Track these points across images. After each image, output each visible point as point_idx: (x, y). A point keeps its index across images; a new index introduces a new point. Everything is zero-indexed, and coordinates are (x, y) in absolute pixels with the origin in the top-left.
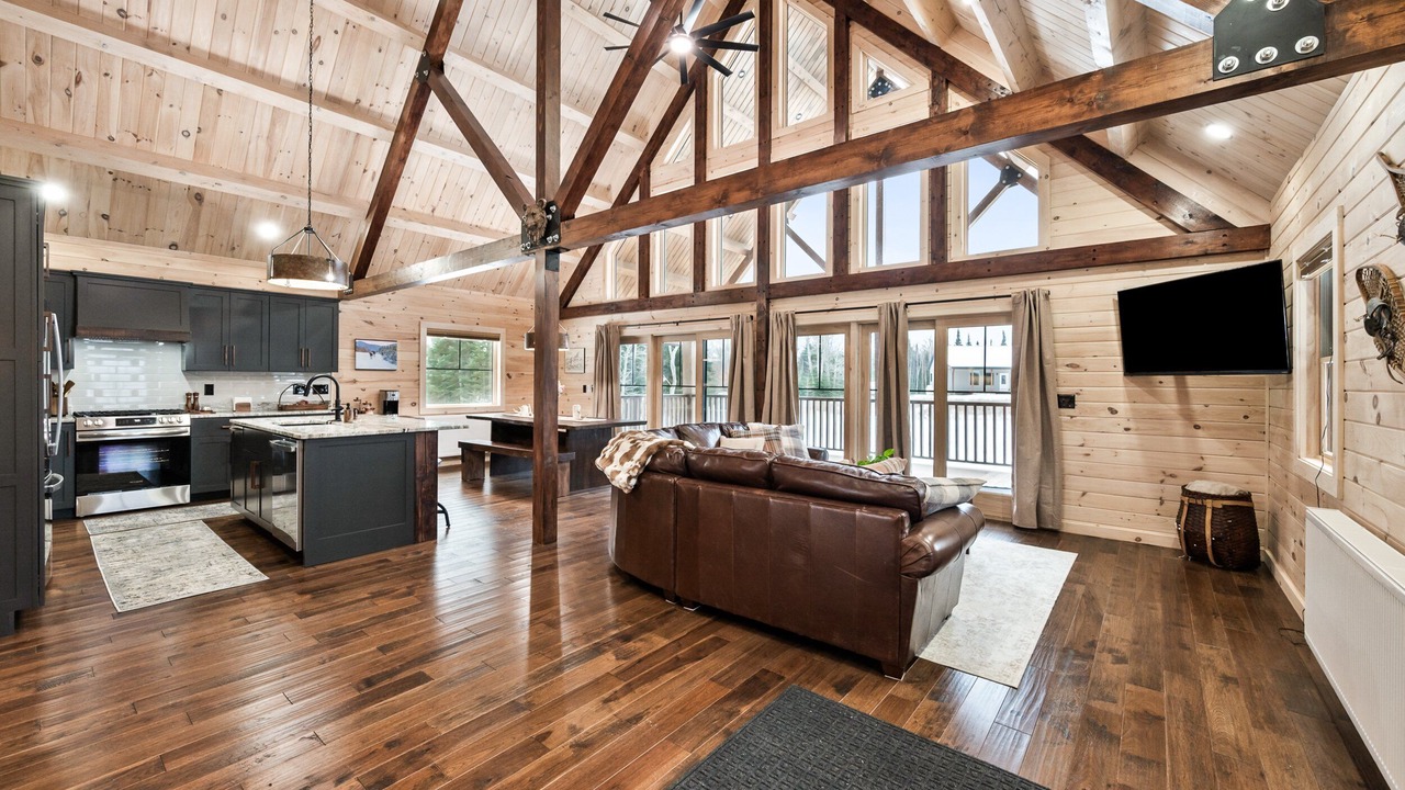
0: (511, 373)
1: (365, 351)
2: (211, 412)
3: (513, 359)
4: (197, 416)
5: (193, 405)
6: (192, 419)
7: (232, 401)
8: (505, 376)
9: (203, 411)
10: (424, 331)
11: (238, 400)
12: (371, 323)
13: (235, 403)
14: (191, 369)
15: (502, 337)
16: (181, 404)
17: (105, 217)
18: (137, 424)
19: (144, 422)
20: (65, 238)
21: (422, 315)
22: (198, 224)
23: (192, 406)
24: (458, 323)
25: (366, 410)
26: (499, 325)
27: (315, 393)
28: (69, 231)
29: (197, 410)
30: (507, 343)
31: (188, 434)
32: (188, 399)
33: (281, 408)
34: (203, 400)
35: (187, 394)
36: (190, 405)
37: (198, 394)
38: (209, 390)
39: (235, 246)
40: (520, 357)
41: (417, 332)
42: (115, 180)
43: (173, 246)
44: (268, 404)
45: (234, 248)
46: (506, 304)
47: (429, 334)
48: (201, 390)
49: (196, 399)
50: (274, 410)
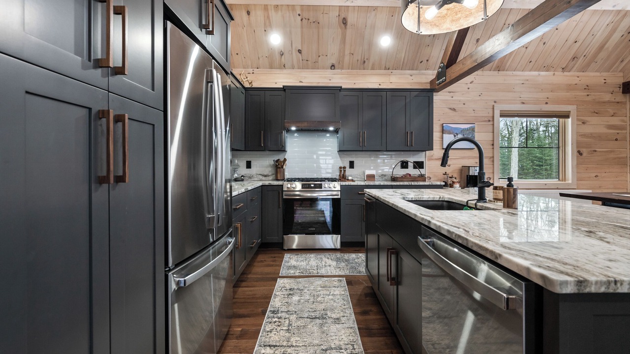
0: (582, 150)
1: (450, 134)
2: (352, 180)
3: (584, 135)
4: (344, 183)
5: (343, 175)
6: (341, 186)
7: (364, 173)
8: (576, 153)
9: (348, 180)
10: (497, 113)
11: (368, 172)
12: (454, 110)
13: (366, 174)
14: (342, 151)
15: (573, 114)
16: (336, 175)
17: (300, 51)
18: (312, 188)
19: (316, 186)
20: (285, 71)
21: (495, 99)
22: (344, 45)
23: (343, 178)
24: (527, 104)
25: (454, 182)
26: (568, 102)
27: (415, 167)
28: (286, 66)
29: (345, 179)
30: (578, 120)
31: (339, 197)
32: (341, 171)
33: (394, 179)
34: (349, 172)
35: (340, 168)
36: (341, 175)
37: (344, 168)
38: (352, 165)
39: (365, 60)
40: (591, 134)
41: (491, 115)
42: (302, 20)
43: (333, 67)
44: (385, 176)
45: (364, 62)
46: (576, 80)
47: (501, 116)
48: (347, 165)
49: (345, 171)
50: (389, 181)
